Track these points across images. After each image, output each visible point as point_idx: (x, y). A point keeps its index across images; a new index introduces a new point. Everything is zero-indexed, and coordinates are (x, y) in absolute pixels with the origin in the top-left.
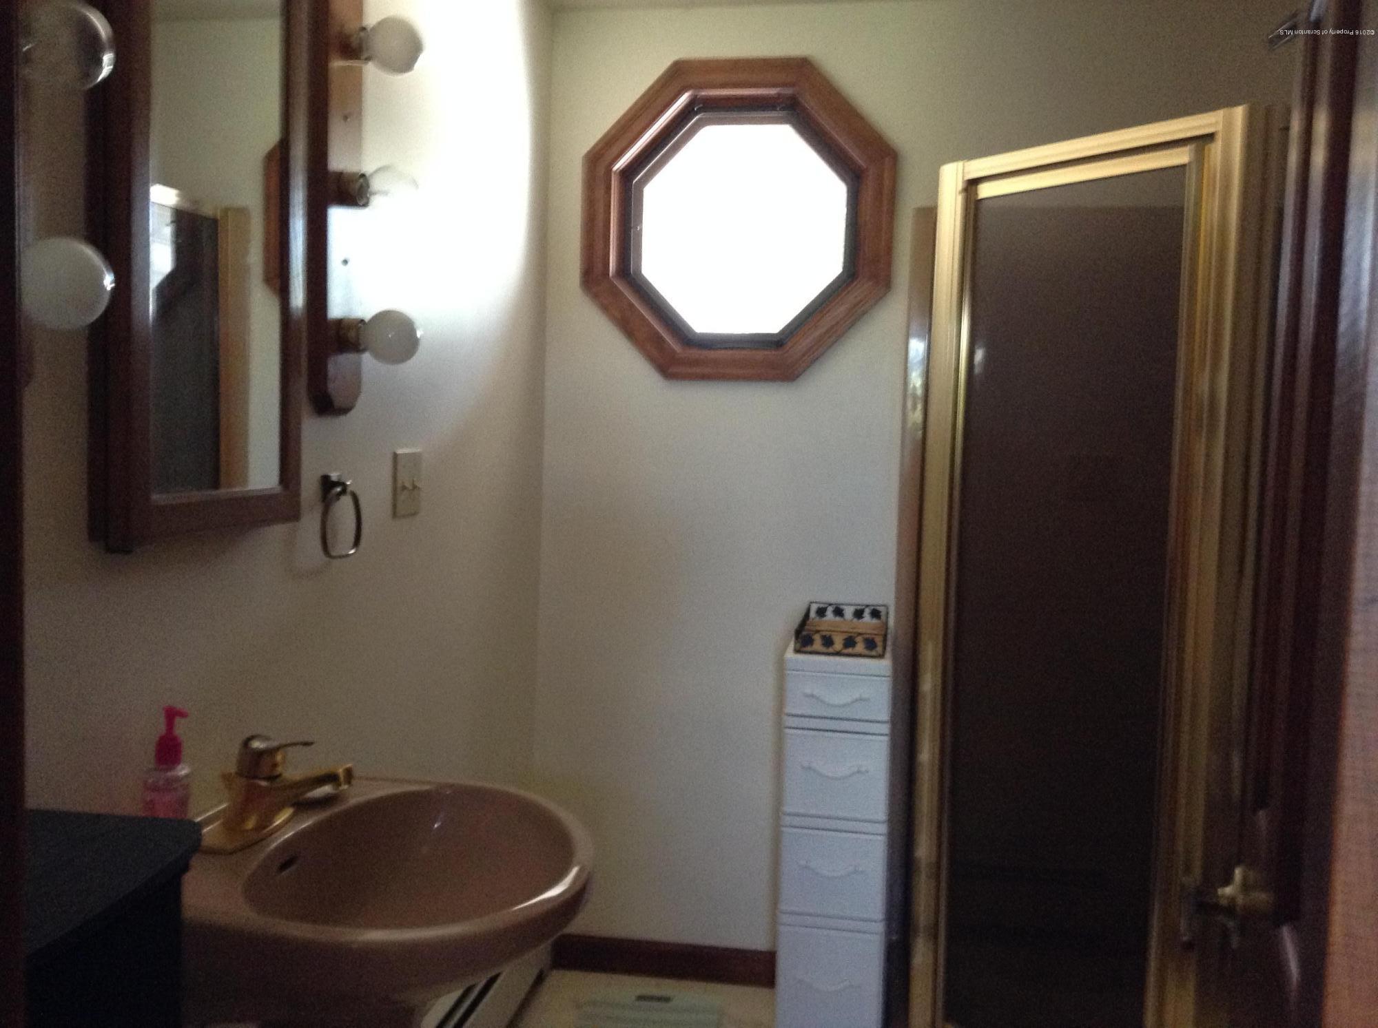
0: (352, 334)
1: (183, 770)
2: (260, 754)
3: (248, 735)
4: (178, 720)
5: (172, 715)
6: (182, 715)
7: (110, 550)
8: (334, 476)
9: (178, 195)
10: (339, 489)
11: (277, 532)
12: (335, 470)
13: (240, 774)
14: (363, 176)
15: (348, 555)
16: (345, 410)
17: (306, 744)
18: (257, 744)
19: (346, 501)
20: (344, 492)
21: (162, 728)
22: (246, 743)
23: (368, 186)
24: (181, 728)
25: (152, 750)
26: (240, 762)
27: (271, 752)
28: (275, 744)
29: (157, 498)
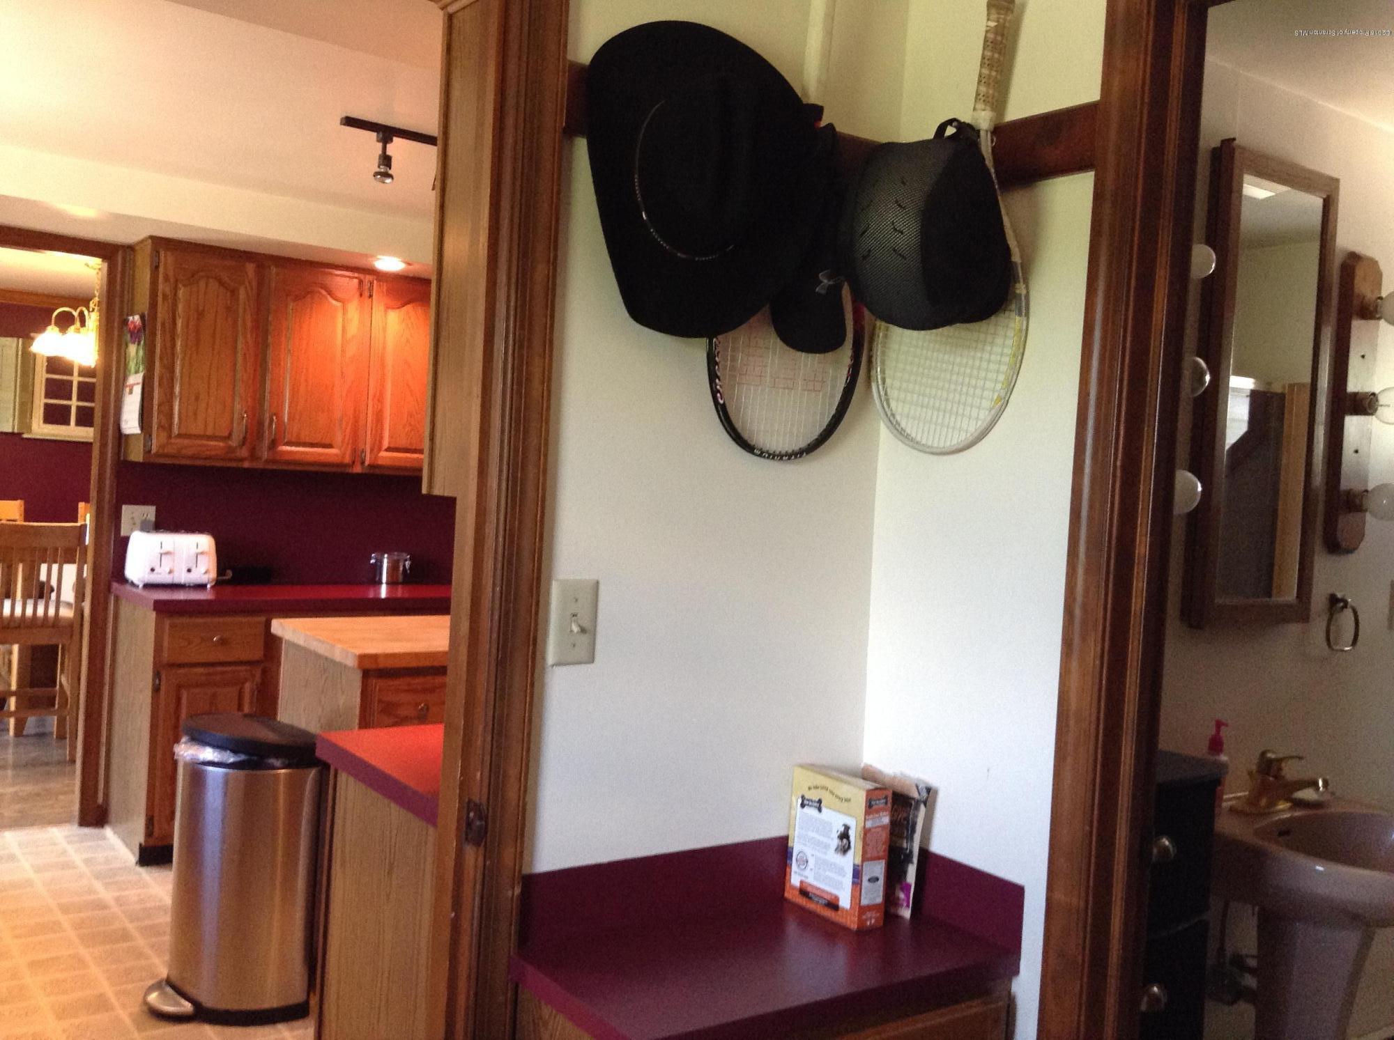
0: (1357, 501)
1: (1224, 758)
2: (1271, 761)
3: (1263, 749)
4: (1223, 727)
5: (1219, 724)
6: (1226, 725)
7: (1191, 626)
8: (1339, 595)
9: (1255, 383)
10: (1342, 604)
11: (1294, 628)
12: (1341, 591)
13: (1259, 771)
14: (1374, 394)
15: (1343, 651)
16: (1349, 551)
17: (1300, 758)
18: (1269, 755)
19: (1348, 613)
20: (1346, 606)
21: (1213, 731)
22: (1263, 754)
23: (1377, 400)
24: (1224, 732)
25: (1207, 743)
26: (1259, 765)
27: (1280, 760)
28: (1281, 756)
29: (1219, 601)
